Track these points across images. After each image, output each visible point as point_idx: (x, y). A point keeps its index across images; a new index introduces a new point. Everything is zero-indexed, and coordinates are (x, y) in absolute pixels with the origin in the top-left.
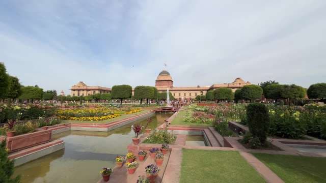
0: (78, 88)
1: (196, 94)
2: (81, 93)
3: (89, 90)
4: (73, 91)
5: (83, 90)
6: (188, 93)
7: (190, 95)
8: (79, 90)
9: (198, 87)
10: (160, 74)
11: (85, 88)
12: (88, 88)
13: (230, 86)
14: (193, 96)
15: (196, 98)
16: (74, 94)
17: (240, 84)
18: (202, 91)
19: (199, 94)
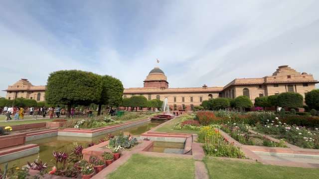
0: (16, 89)
1: (201, 99)
2: (20, 95)
3: (33, 91)
4: (9, 94)
5: (23, 91)
6: (187, 98)
7: (192, 100)
8: (17, 92)
9: (205, 87)
10: (151, 72)
11: (26, 88)
12: (32, 88)
13: (268, 81)
14: (197, 102)
15: (201, 105)
16: (10, 98)
17: (289, 77)
18: (210, 93)
19: (206, 98)
